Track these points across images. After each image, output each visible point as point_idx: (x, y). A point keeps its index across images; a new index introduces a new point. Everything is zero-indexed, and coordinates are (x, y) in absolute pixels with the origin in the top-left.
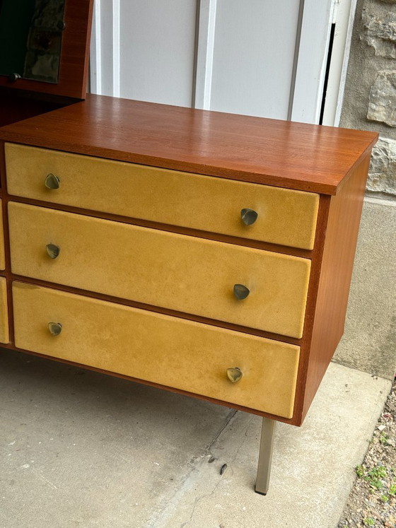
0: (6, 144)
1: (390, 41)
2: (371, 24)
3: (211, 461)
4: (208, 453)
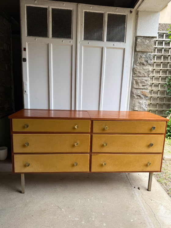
0: (94, 121)
1: (138, 95)
2: (134, 92)
3: (135, 188)
4: (132, 186)
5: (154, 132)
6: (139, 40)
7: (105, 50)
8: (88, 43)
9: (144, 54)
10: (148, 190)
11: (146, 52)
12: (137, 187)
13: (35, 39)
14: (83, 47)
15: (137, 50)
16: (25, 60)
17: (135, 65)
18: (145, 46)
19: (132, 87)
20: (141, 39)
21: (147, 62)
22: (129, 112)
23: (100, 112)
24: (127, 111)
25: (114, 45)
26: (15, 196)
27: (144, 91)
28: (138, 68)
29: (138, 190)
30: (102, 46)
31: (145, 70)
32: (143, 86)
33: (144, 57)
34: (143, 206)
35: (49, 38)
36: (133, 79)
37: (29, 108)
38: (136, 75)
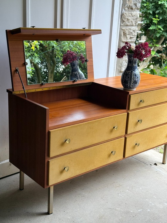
4: (148, 164)
10: (163, 163)
12: (153, 164)
17: (123, 10)
19: (120, 40)
21: (136, 6)
28: (127, 13)
31: (133, 16)
32: (131, 38)
36: (121, 29)
38: (124, 23)
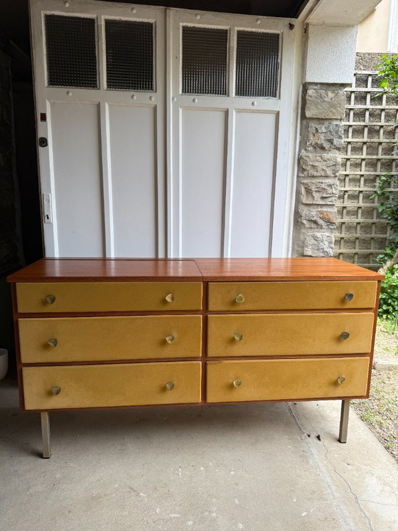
0: (210, 283)
1: (312, 220)
2: (303, 214)
3: (309, 436)
4: (304, 433)
5: (350, 304)
6: (310, 92)
7: (234, 117)
8: (194, 100)
9: (323, 124)
10: (339, 441)
11: (327, 119)
12: (313, 435)
13: (68, 93)
14: (181, 110)
15: (308, 114)
16: (44, 142)
18: (325, 106)
19: (298, 201)
20: (315, 89)
21: (332, 143)
22: (292, 259)
23: (225, 261)
24: (287, 259)
25: (253, 104)
26: (27, 464)
27: (325, 209)
28: (311, 156)
29: (316, 441)
30: (225, 106)
31: (326, 161)
32: (323, 198)
33: (324, 131)
34: (329, 480)
35: (99, 89)
36: (299, 183)
37: (57, 255)
38: (305, 173)
